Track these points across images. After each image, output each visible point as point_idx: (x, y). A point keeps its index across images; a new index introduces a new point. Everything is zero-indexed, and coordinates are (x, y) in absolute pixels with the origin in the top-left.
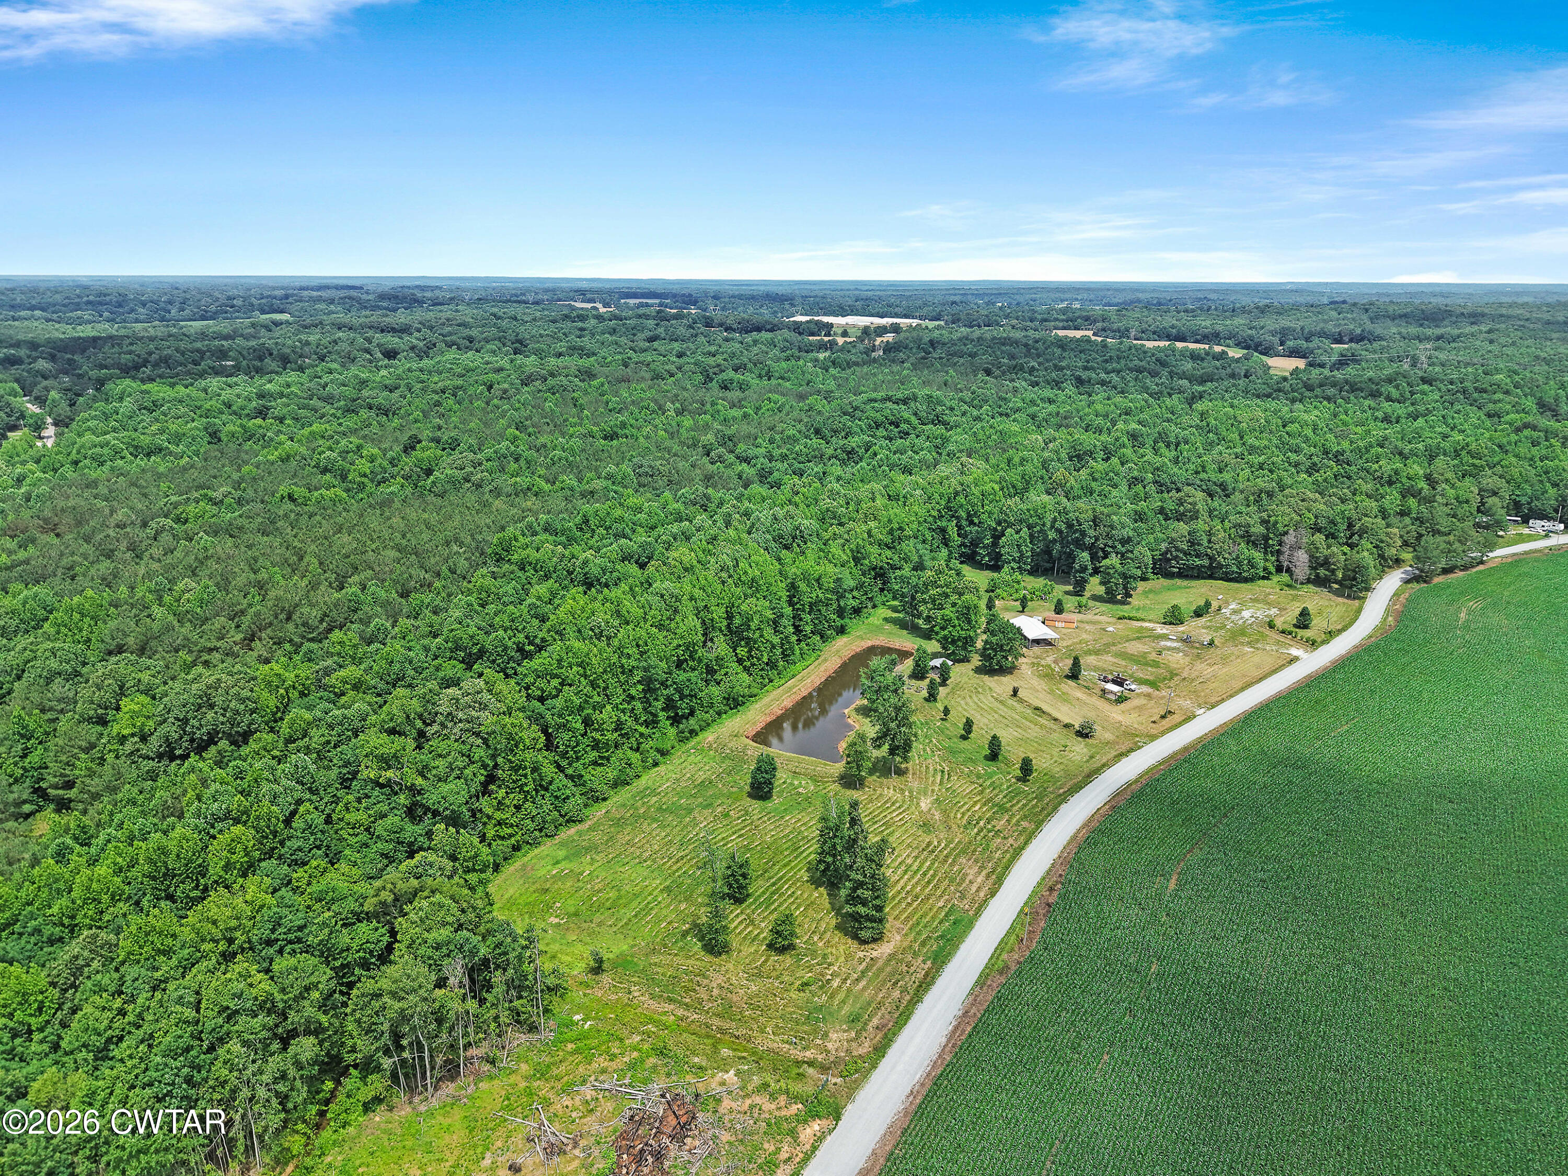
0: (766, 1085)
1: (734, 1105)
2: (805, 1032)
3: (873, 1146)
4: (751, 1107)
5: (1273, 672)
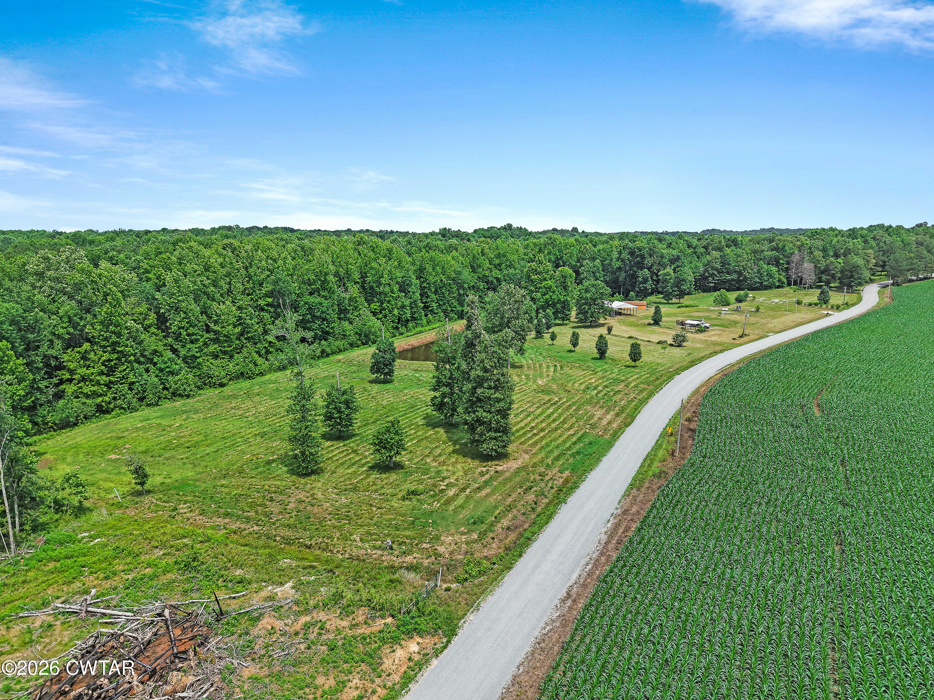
0: (338, 597)
1: (279, 624)
2: (407, 537)
3: (513, 670)
4: (307, 627)
5: (816, 319)
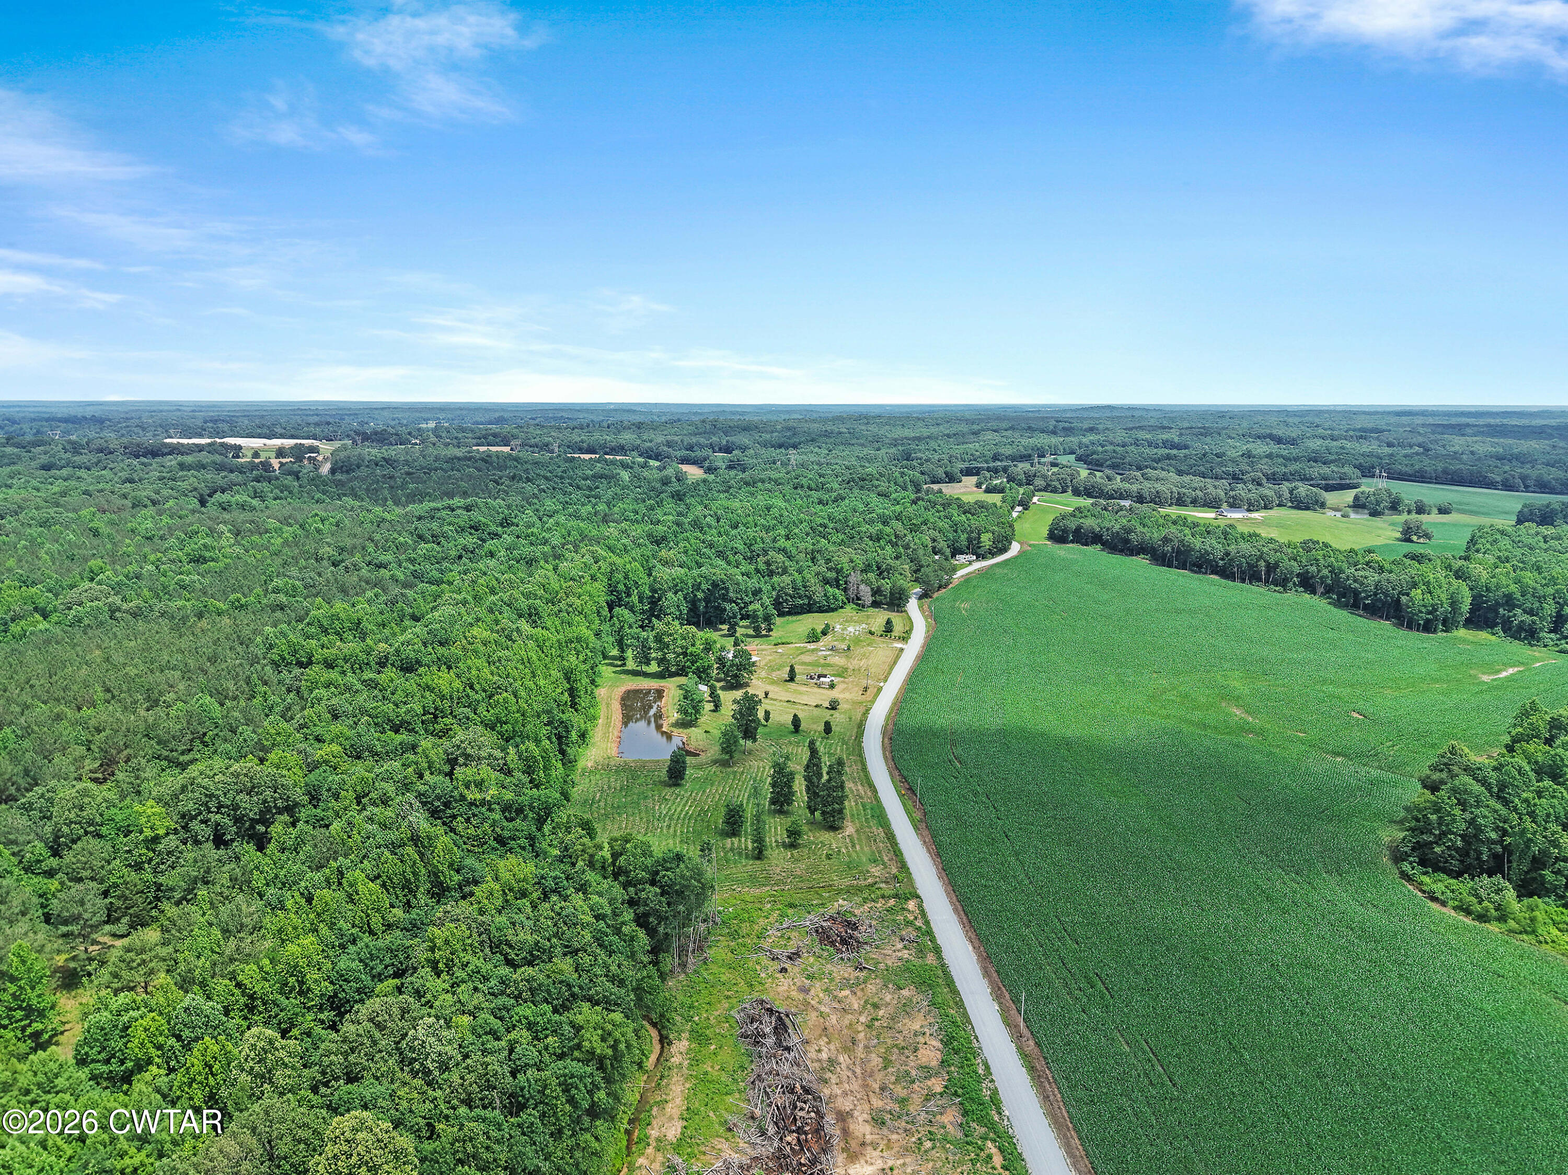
5: (897, 658)
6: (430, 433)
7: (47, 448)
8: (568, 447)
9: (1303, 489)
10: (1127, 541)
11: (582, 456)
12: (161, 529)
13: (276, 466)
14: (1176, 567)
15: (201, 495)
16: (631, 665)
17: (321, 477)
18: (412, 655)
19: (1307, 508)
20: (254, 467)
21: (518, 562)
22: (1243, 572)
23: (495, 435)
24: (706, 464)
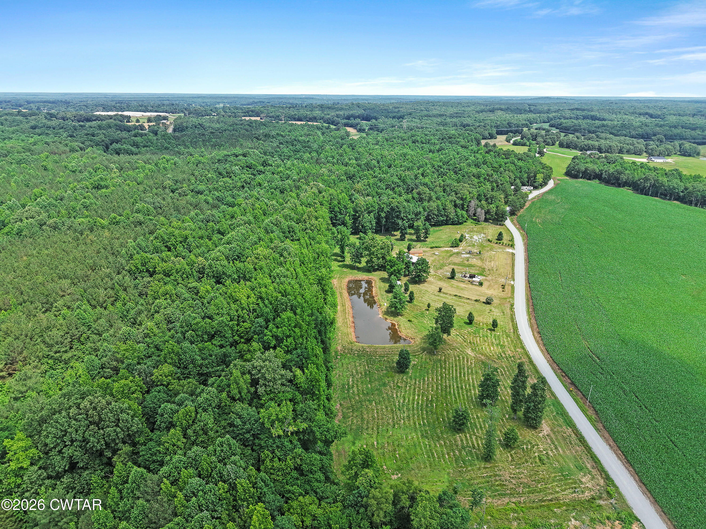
5: (513, 260)
6: (221, 110)
7: (37, 117)
8: (289, 117)
9: (687, 145)
10: (618, 179)
11: (297, 122)
12: (80, 166)
13: (147, 127)
14: (651, 195)
15: (107, 144)
16: (348, 261)
17: (168, 134)
18: (220, 268)
19: (690, 156)
20: (136, 128)
21: (275, 190)
22: (698, 200)
23: (252, 111)
24: (358, 127)
